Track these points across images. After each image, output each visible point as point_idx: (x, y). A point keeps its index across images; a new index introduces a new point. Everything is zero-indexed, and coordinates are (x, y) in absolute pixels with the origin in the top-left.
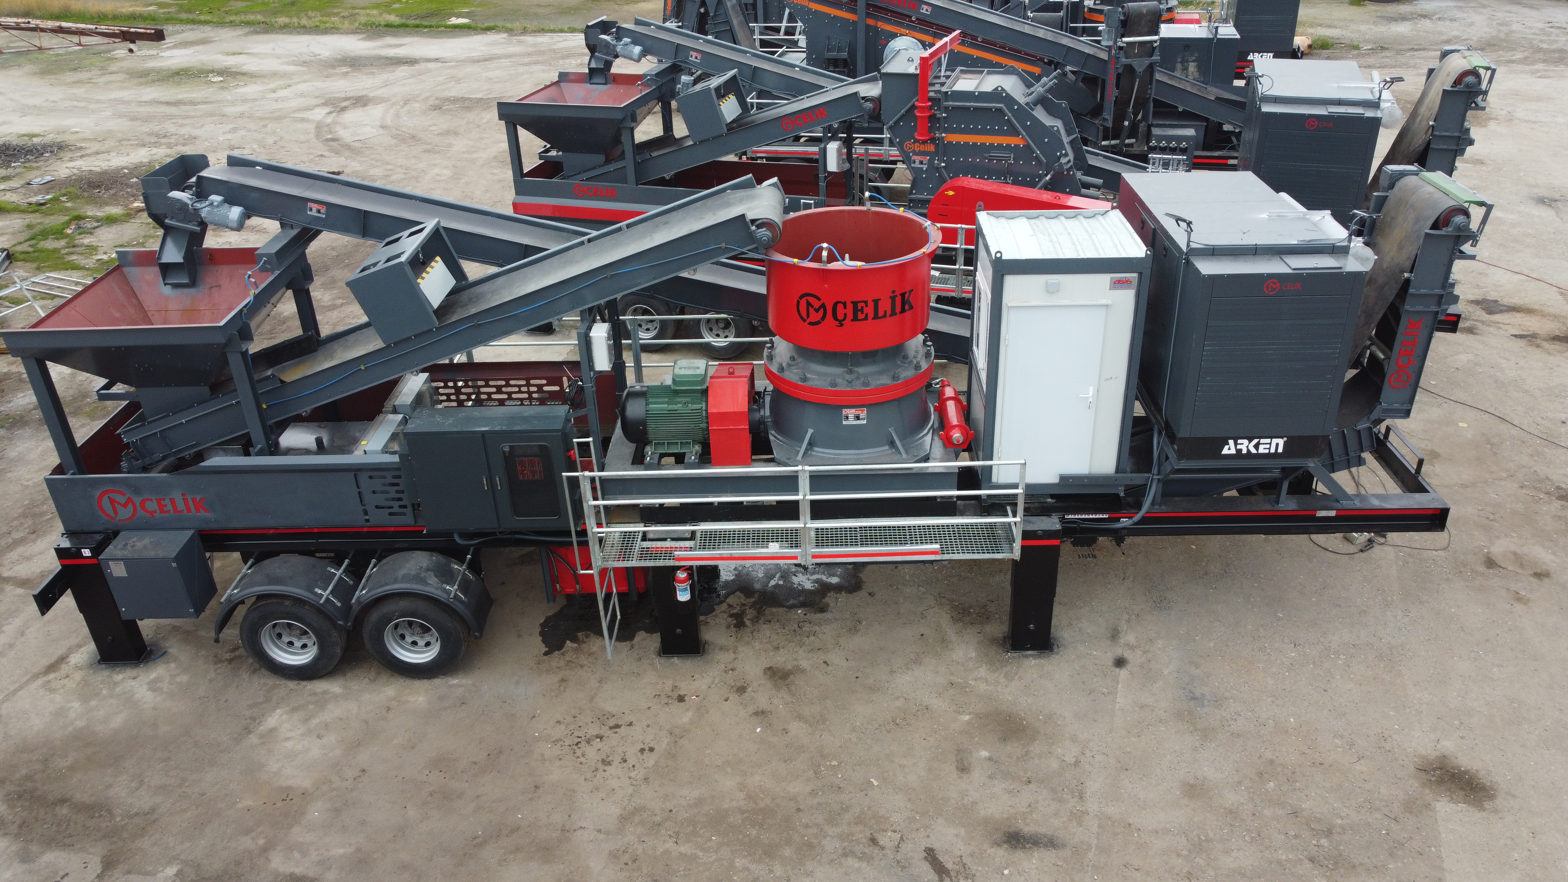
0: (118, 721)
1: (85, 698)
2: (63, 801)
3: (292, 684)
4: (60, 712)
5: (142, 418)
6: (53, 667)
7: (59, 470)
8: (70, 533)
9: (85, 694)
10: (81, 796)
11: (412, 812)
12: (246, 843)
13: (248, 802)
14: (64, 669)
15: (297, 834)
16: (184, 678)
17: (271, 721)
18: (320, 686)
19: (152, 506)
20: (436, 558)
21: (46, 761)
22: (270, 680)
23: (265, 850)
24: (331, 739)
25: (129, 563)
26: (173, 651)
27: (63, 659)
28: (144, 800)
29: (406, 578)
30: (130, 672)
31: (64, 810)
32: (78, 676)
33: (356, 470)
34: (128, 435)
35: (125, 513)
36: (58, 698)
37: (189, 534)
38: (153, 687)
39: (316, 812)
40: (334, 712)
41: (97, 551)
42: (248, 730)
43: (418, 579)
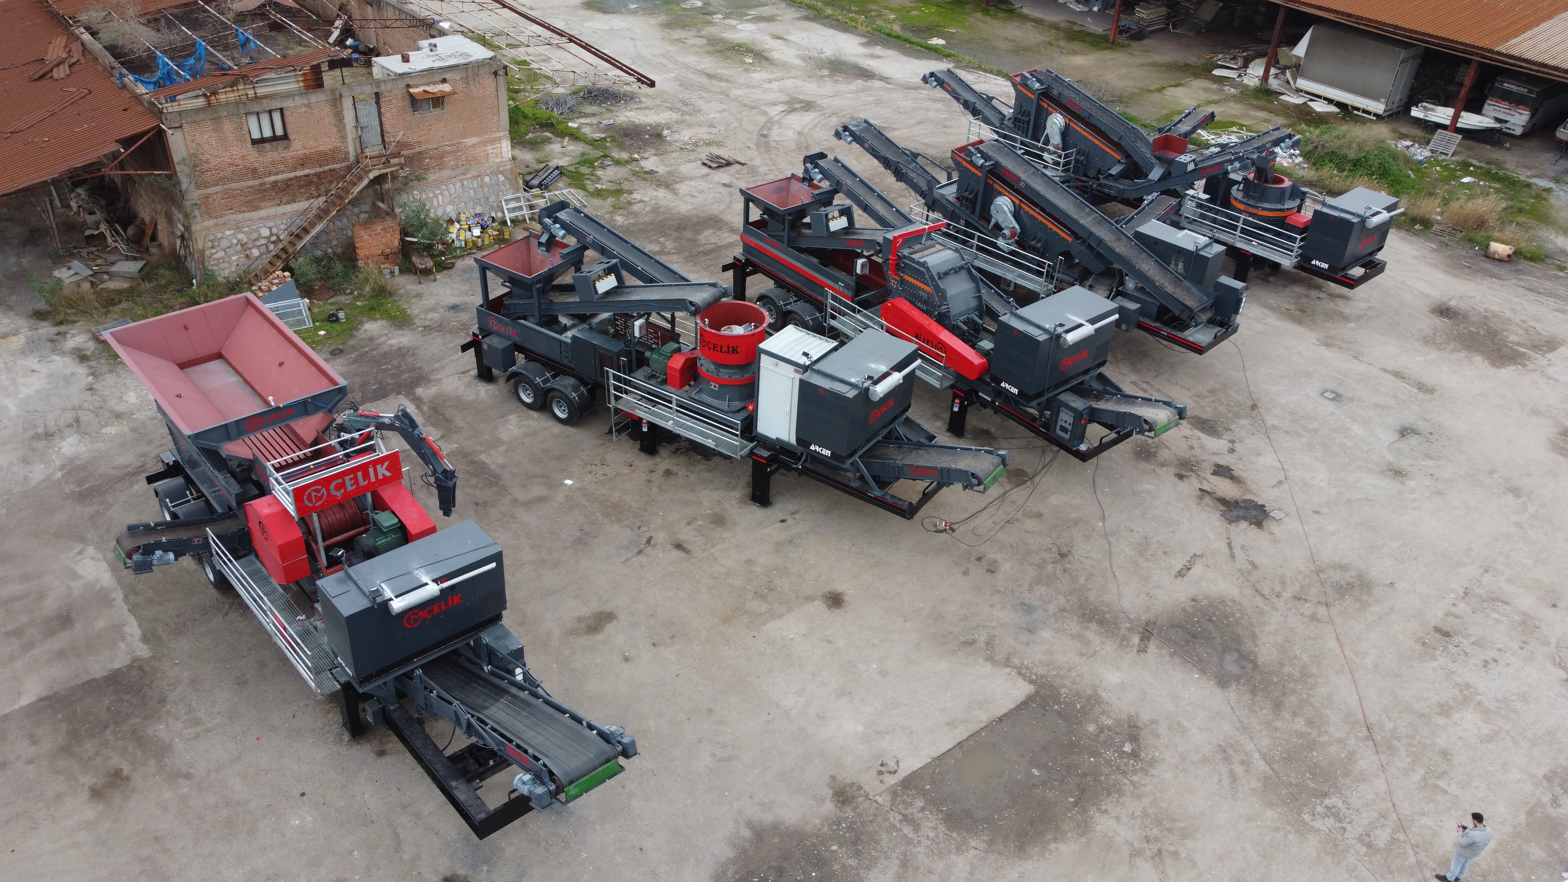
0: (470, 398)
1: (466, 386)
2: (442, 415)
3: (525, 408)
4: (457, 388)
5: (512, 297)
6: (464, 373)
7: (481, 306)
8: (480, 329)
9: (468, 385)
10: (447, 416)
11: (526, 461)
12: (479, 448)
13: (487, 437)
14: (467, 374)
15: (493, 452)
16: (497, 393)
17: (510, 417)
18: (532, 413)
19: (503, 329)
20: (577, 382)
21: (445, 401)
22: (520, 405)
23: (482, 452)
24: (523, 430)
25: (489, 346)
26: (500, 382)
27: (469, 371)
28: (462, 424)
29: (562, 386)
30: (484, 384)
31: (441, 417)
32: (469, 378)
33: (561, 342)
34: (507, 302)
35: (495, 328)
36: (460, 383)
37: (510, 343)
38: (486, 392)
39: (502, 449)
40: (530, 422)
41: (483, 338)
42: (502, 417)
43: (565, 387)
